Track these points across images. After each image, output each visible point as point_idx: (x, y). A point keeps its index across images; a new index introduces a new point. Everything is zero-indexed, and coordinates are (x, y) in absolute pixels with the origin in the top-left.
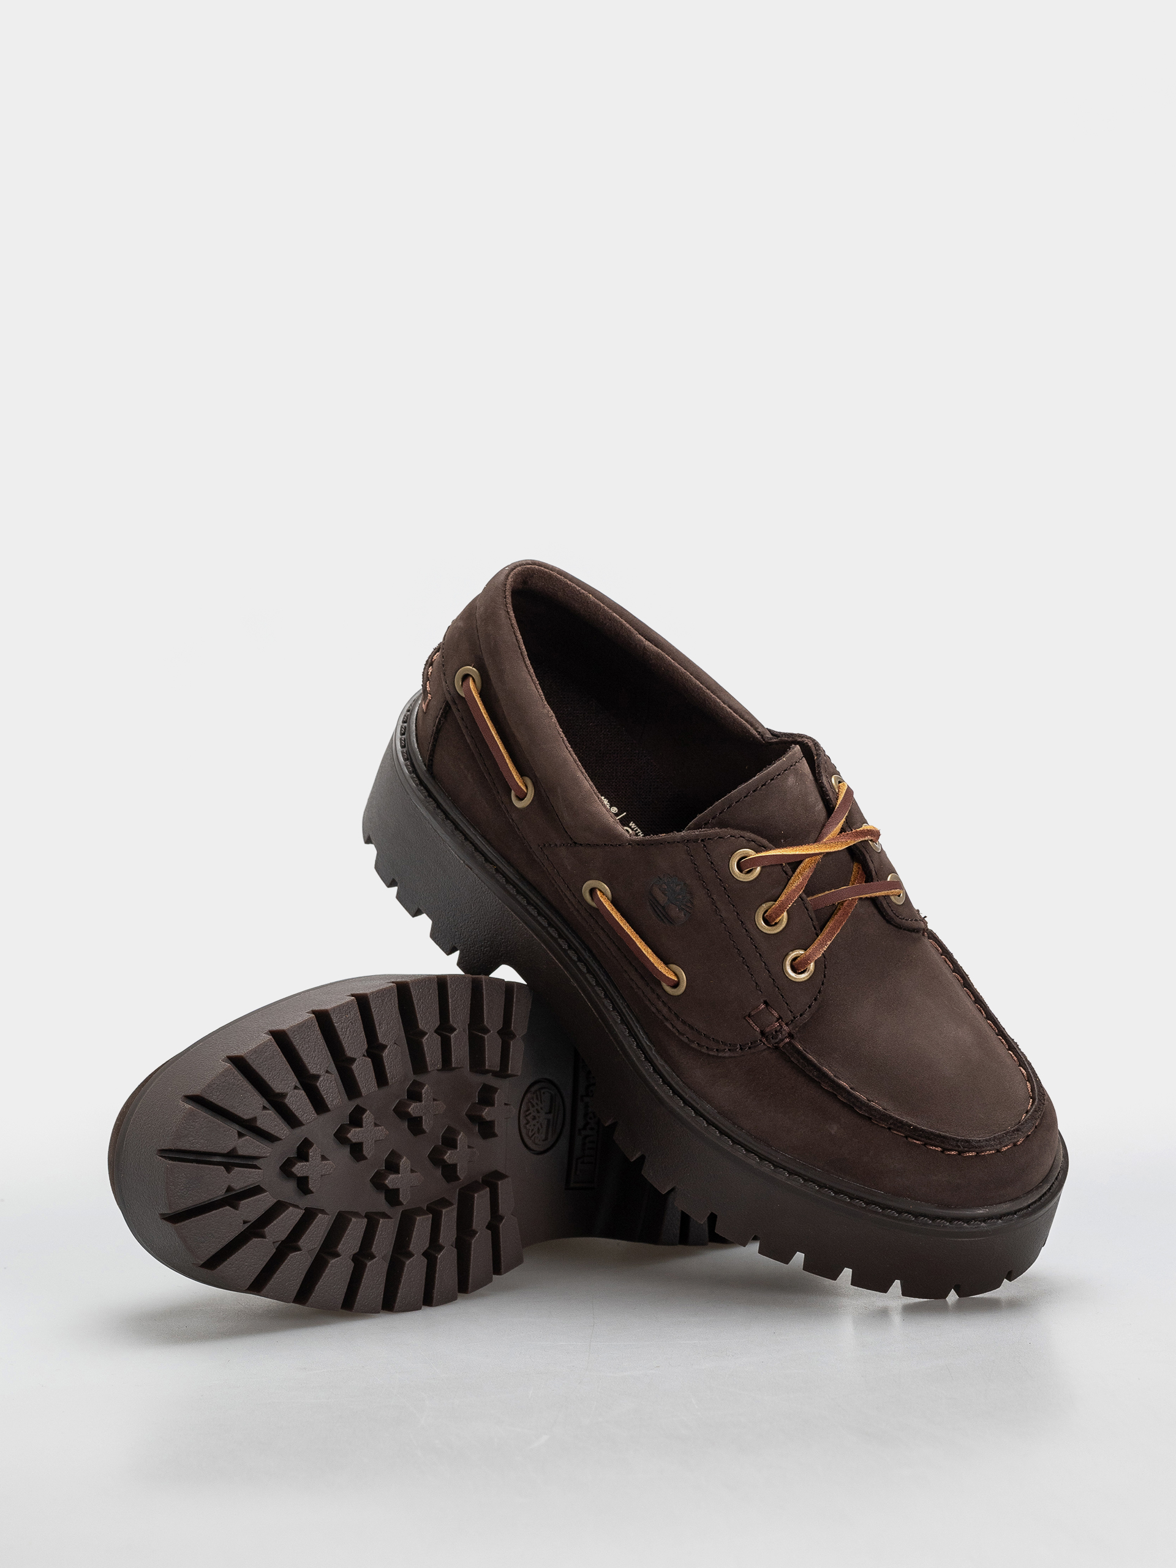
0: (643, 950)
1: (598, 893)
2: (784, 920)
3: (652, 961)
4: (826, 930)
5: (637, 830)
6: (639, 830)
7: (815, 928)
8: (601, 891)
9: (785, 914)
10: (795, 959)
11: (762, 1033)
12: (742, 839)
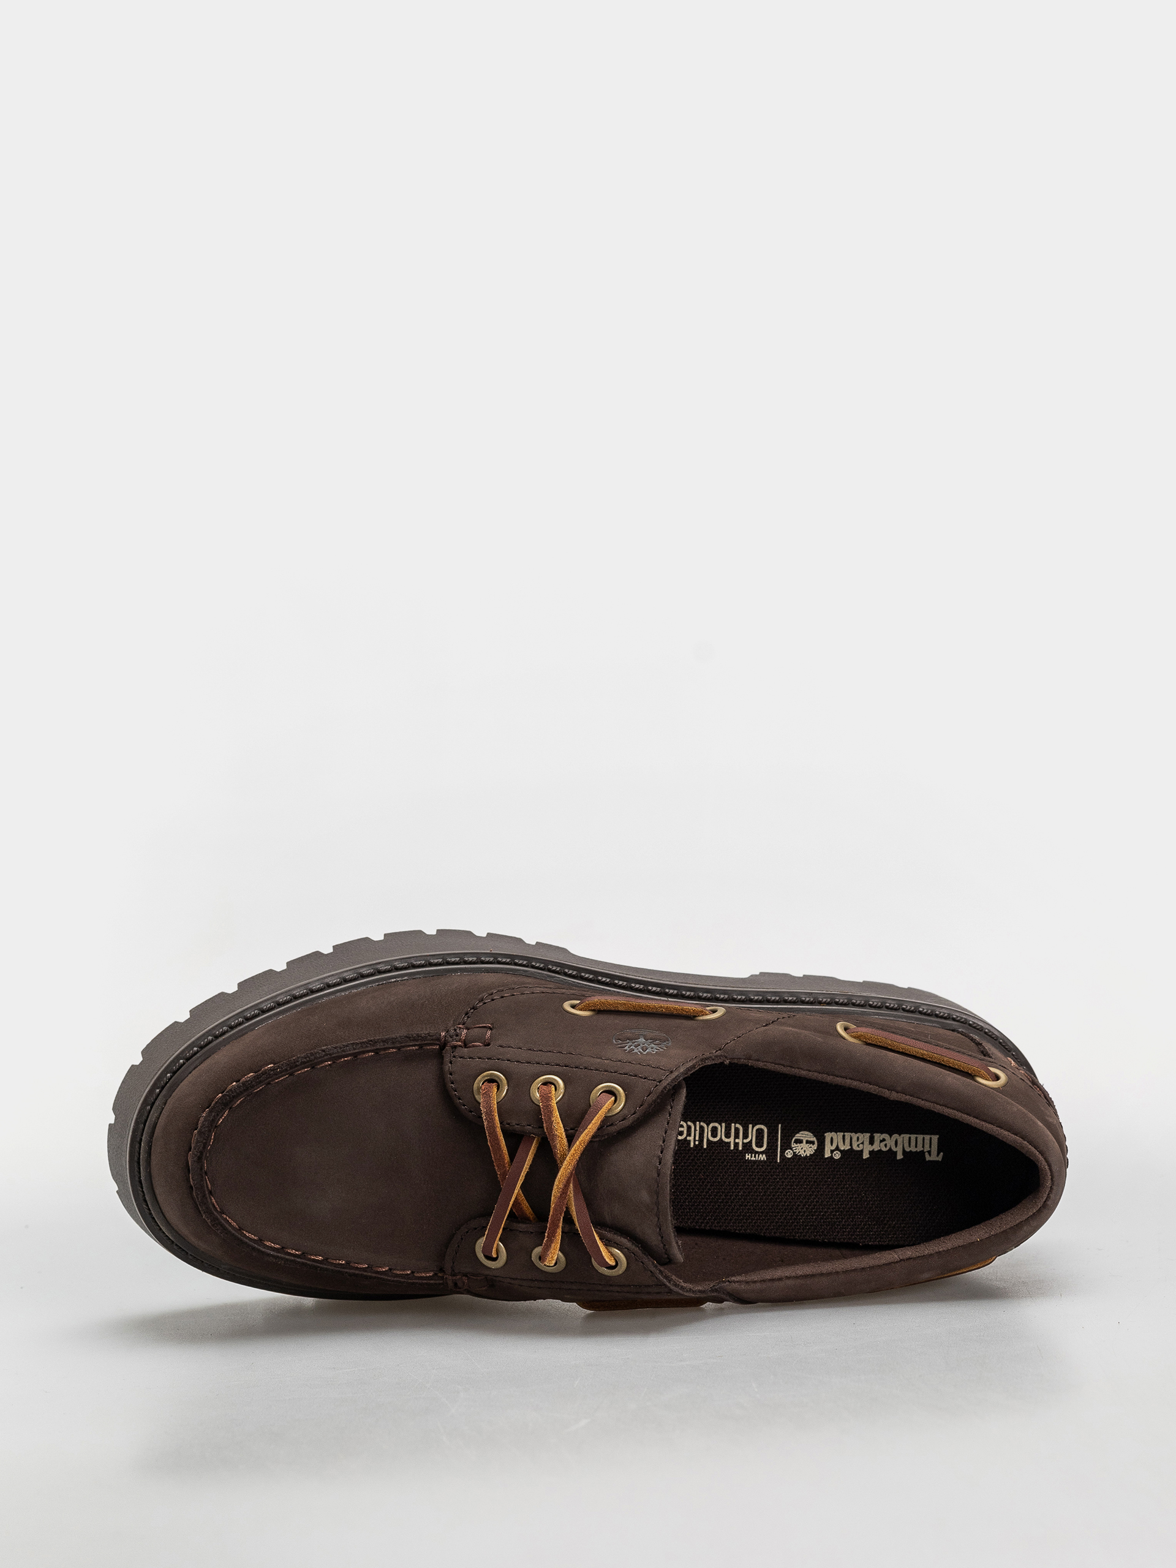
5: (755, 1157)
6: (753, 1159)
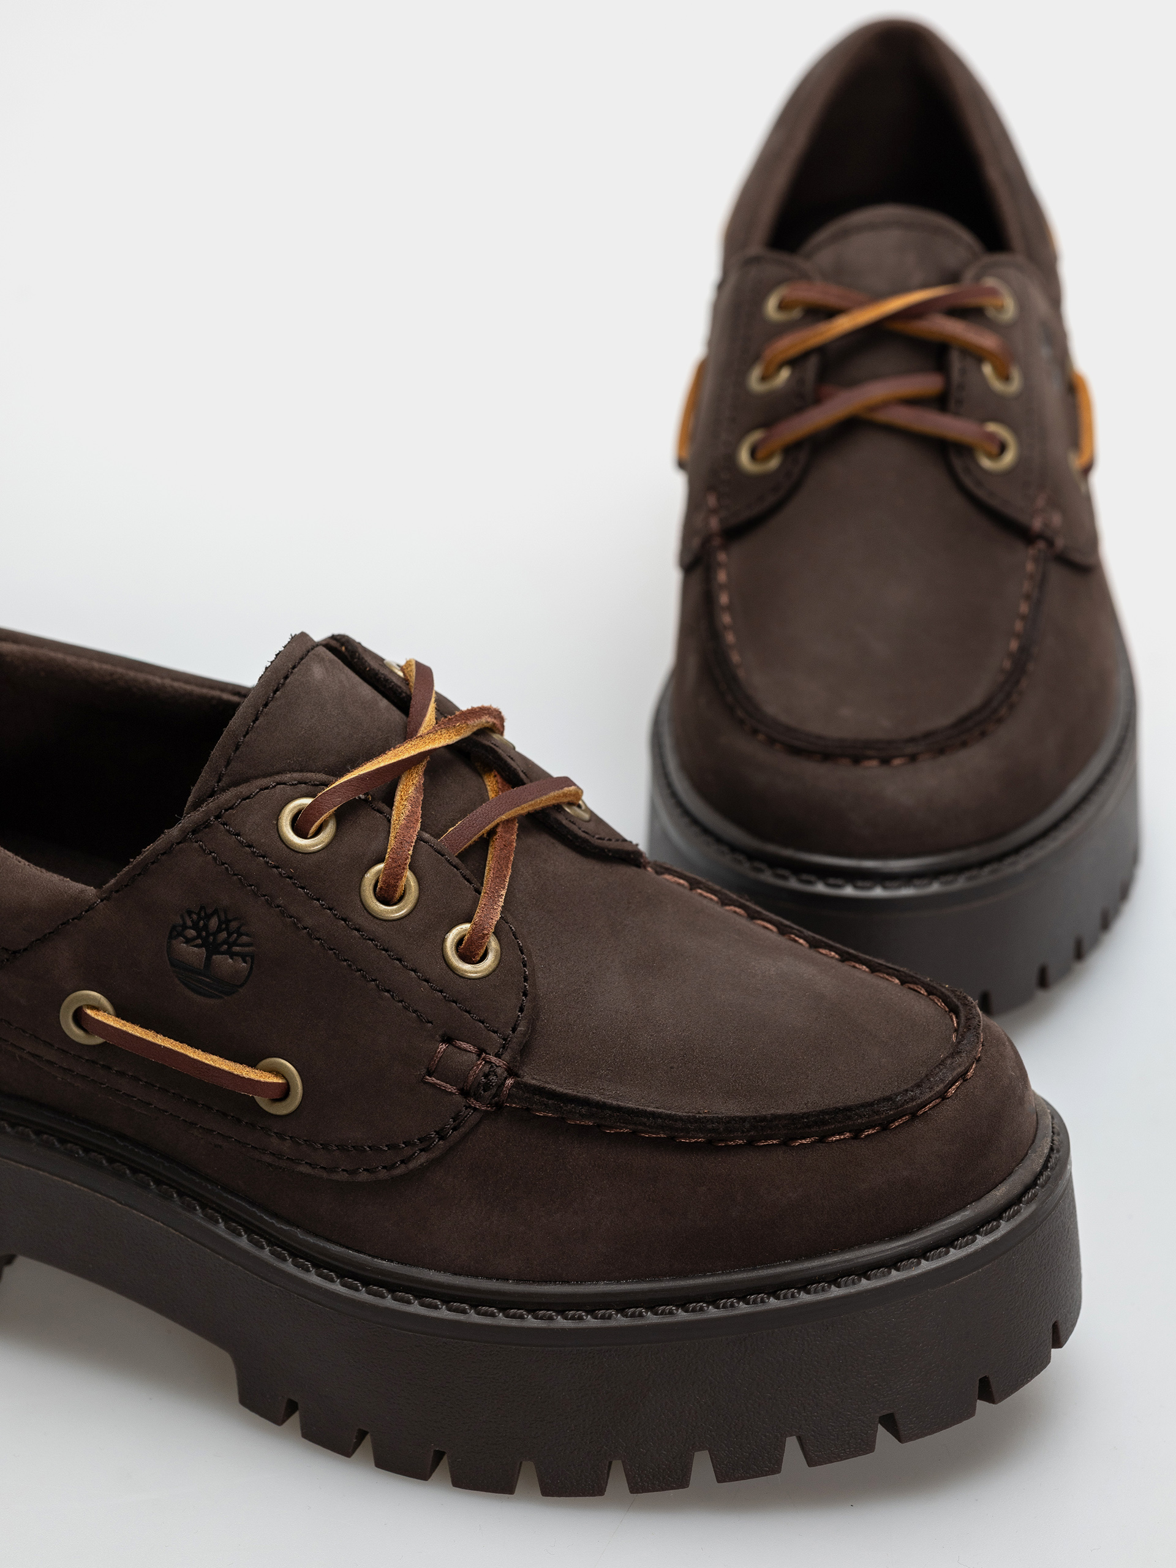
0: (204, 1061)
1: (89, 1012)
2: (412, 884)
3: (227, 1069)
4: (488, 874)
7: (468, 880)
8: (93, 1008)
9: (408, 874)
10: (460, 942)
11: (465, 1093)
12: (282, 786)
